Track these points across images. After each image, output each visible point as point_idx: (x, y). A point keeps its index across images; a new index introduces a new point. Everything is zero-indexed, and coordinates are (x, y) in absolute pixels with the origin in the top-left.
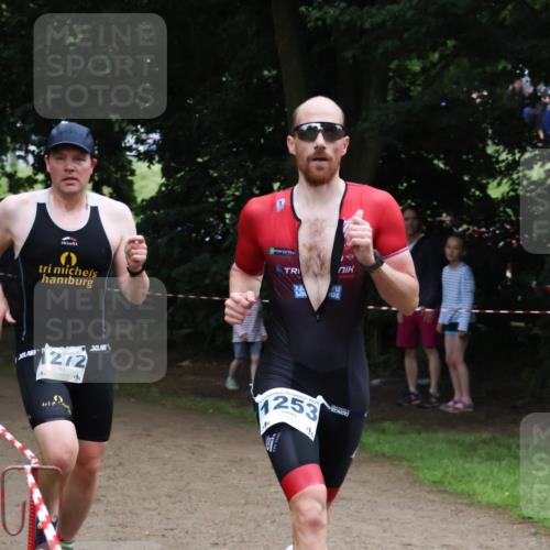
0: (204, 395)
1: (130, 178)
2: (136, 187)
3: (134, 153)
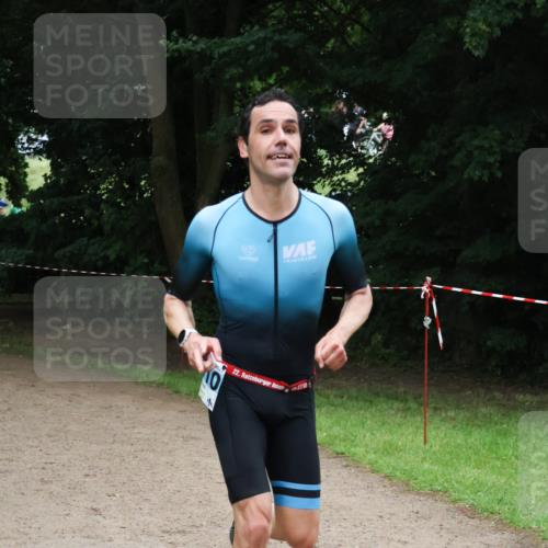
2: (28, 179)
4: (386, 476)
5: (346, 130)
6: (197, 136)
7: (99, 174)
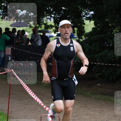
0: (104, 95)
1: (83, 25)
2: (85, 28)
3: (84, 18)
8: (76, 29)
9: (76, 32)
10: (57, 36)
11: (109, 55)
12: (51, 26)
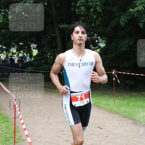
4: (107, 110)
5: (96, 41)
6: (67, 44)
7: (47, 52)
8: (28, 54)
9: (28, 56)
10: (18, 58)
11: (46, 67)
12: (15, 53)
